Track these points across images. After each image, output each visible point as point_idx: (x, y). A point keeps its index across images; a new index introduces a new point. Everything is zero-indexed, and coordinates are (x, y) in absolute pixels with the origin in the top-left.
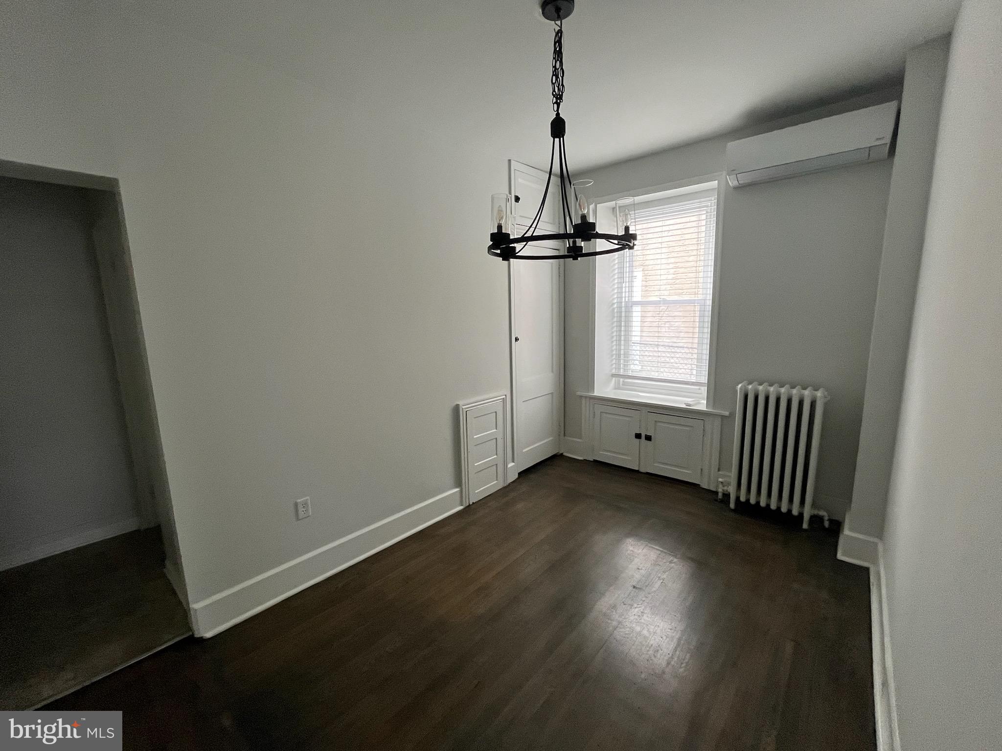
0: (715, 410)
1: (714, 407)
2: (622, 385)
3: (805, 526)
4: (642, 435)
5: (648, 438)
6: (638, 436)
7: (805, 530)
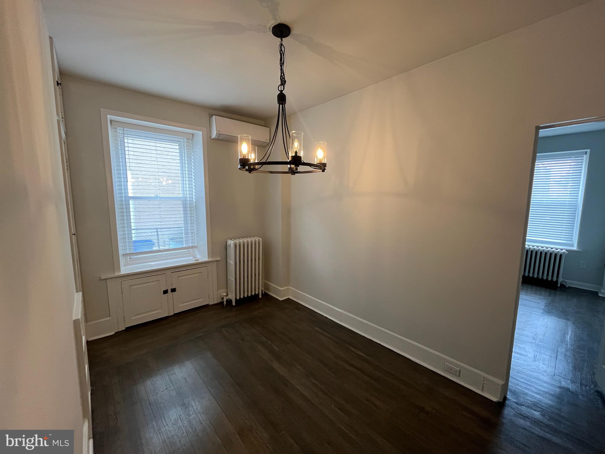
0: (213, 259)
1: (212, 257)
2: (129, 261)
3: (260, 297)
4: (168, 290)
5: (173, 290)
6: (165, 292)
7: (261, 298)
